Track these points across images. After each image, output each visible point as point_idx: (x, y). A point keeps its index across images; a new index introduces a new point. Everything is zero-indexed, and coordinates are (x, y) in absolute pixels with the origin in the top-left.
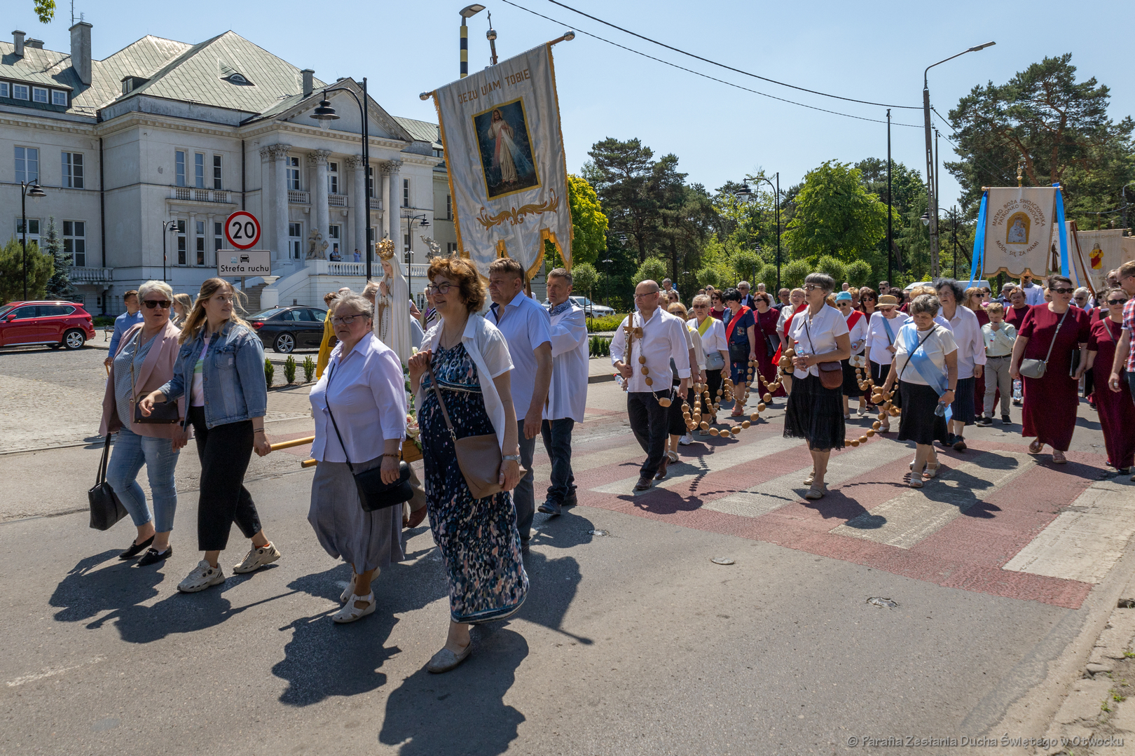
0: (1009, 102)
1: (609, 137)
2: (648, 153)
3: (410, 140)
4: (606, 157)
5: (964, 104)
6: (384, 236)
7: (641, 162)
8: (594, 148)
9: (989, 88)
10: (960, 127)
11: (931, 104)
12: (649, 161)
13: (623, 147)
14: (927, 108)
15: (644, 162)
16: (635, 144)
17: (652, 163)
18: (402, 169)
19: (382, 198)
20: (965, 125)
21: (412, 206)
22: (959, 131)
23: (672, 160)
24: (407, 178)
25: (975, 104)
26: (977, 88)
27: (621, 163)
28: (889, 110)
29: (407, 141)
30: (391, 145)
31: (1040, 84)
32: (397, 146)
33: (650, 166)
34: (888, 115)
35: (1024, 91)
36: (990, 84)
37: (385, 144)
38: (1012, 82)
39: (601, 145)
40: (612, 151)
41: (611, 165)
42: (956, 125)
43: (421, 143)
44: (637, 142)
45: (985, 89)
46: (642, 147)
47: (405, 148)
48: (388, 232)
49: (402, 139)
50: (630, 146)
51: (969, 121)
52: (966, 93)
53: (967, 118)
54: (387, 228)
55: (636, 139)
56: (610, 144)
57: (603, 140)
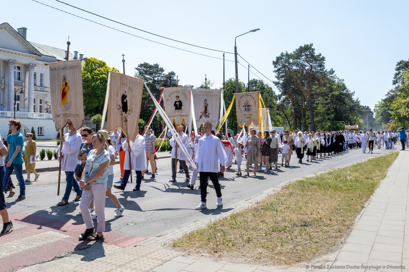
0: (293, 59)
1: (145, 62)
2: (162, 70)
3: (40, 55)
4: (144, 71)
5: (278, 59)
6: (25, 99)
7: (160, 74)
8: (139, 66)
9: (286, 54)
10: (277, 68)
11: (237, 52)
12: (162, 73)
13: (151, 67)
14: (236, 54)
15: (161, 74)
16: (157, 66)
17: (164, 74)
18: (35, 68)
19: (25, 81)
20: (279, 67)
21: (45, 86)
22: (276, 69)
23: (173, 74)
24: (42, 73)
25: (282, 59)
26: (282, 53)
27: (151, 74)
28: (224, 54)
29: (38, 55)
30: (29, 56)
31: (303, 54)
32: (33, 57)
33: (163, 76)
34: (224, 55)
35: (298, 56)
36: (287, 52)
37: (26, 56)
38: (294, 52)
39: (141, 65)
40: (147, 68)
41: (146, 74)
42: (275, 67)
43: (50, 57)
44: (157, 65)
45: (285, 54)
46: (160, 67)
47: (37, 58)
48: (27, 97)
49: (36, 54)
50: (154, 66)
51: (280, 66)
52: (279, 55)
53: (279, 64)
54: (27, 95)
55: (157, 64)
56: (145, 65)
57: (143, 63)
